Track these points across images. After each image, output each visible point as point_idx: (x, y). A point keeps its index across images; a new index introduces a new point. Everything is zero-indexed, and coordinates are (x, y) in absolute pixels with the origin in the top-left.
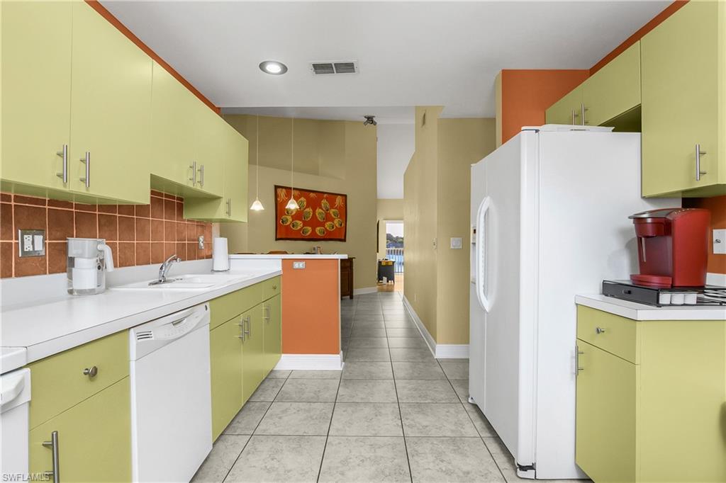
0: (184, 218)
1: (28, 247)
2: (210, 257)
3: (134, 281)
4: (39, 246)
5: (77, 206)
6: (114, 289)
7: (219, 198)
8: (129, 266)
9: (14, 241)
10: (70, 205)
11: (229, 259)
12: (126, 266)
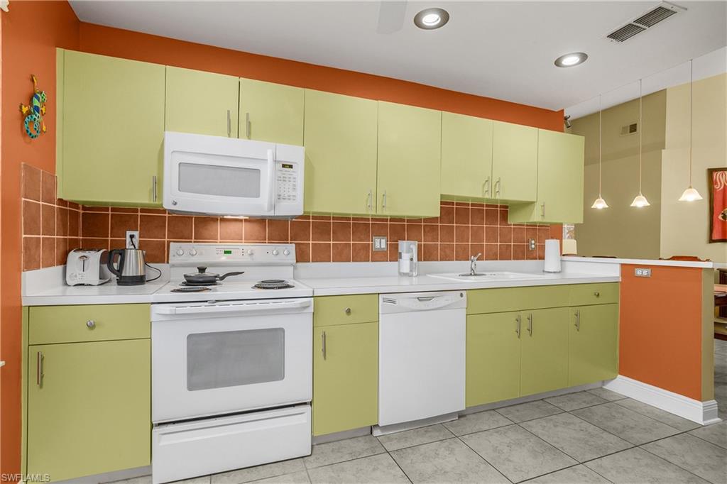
0: (509, 223)
1: (377, 245)
2: (542, 258)
3: (448, 272)
4: (383, 246)
5: (408, 221)
6: (429, 275)
7: (532, 203)
8: (449, 260)
9: (371, 242)
10: (404, 221)
11: (562, 261)
12: (446, 260)
